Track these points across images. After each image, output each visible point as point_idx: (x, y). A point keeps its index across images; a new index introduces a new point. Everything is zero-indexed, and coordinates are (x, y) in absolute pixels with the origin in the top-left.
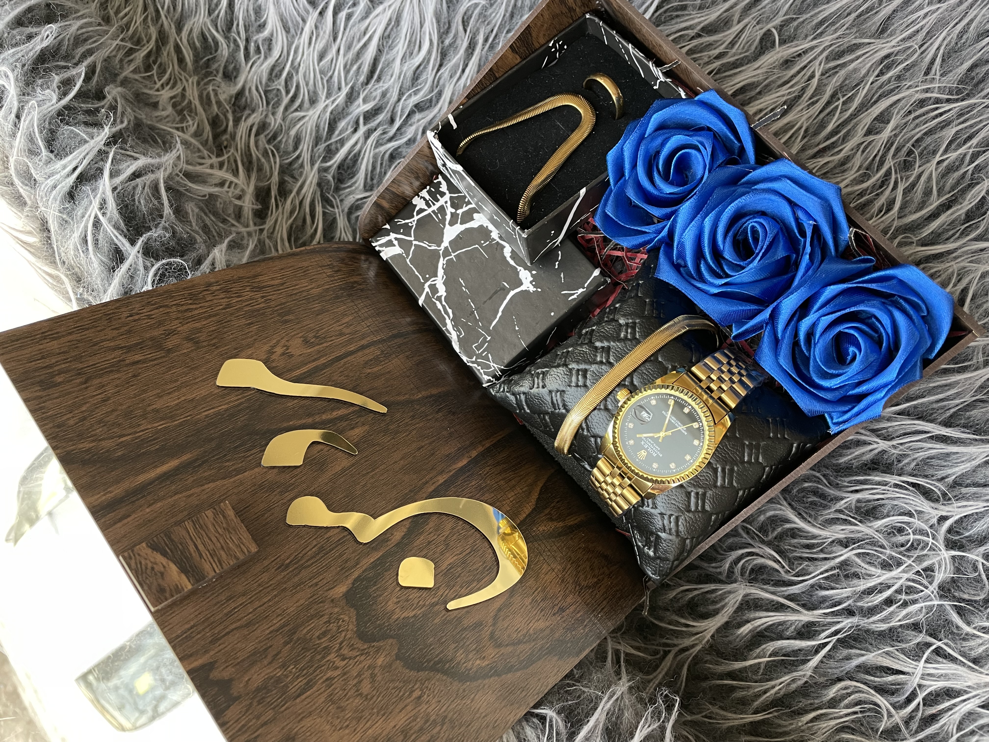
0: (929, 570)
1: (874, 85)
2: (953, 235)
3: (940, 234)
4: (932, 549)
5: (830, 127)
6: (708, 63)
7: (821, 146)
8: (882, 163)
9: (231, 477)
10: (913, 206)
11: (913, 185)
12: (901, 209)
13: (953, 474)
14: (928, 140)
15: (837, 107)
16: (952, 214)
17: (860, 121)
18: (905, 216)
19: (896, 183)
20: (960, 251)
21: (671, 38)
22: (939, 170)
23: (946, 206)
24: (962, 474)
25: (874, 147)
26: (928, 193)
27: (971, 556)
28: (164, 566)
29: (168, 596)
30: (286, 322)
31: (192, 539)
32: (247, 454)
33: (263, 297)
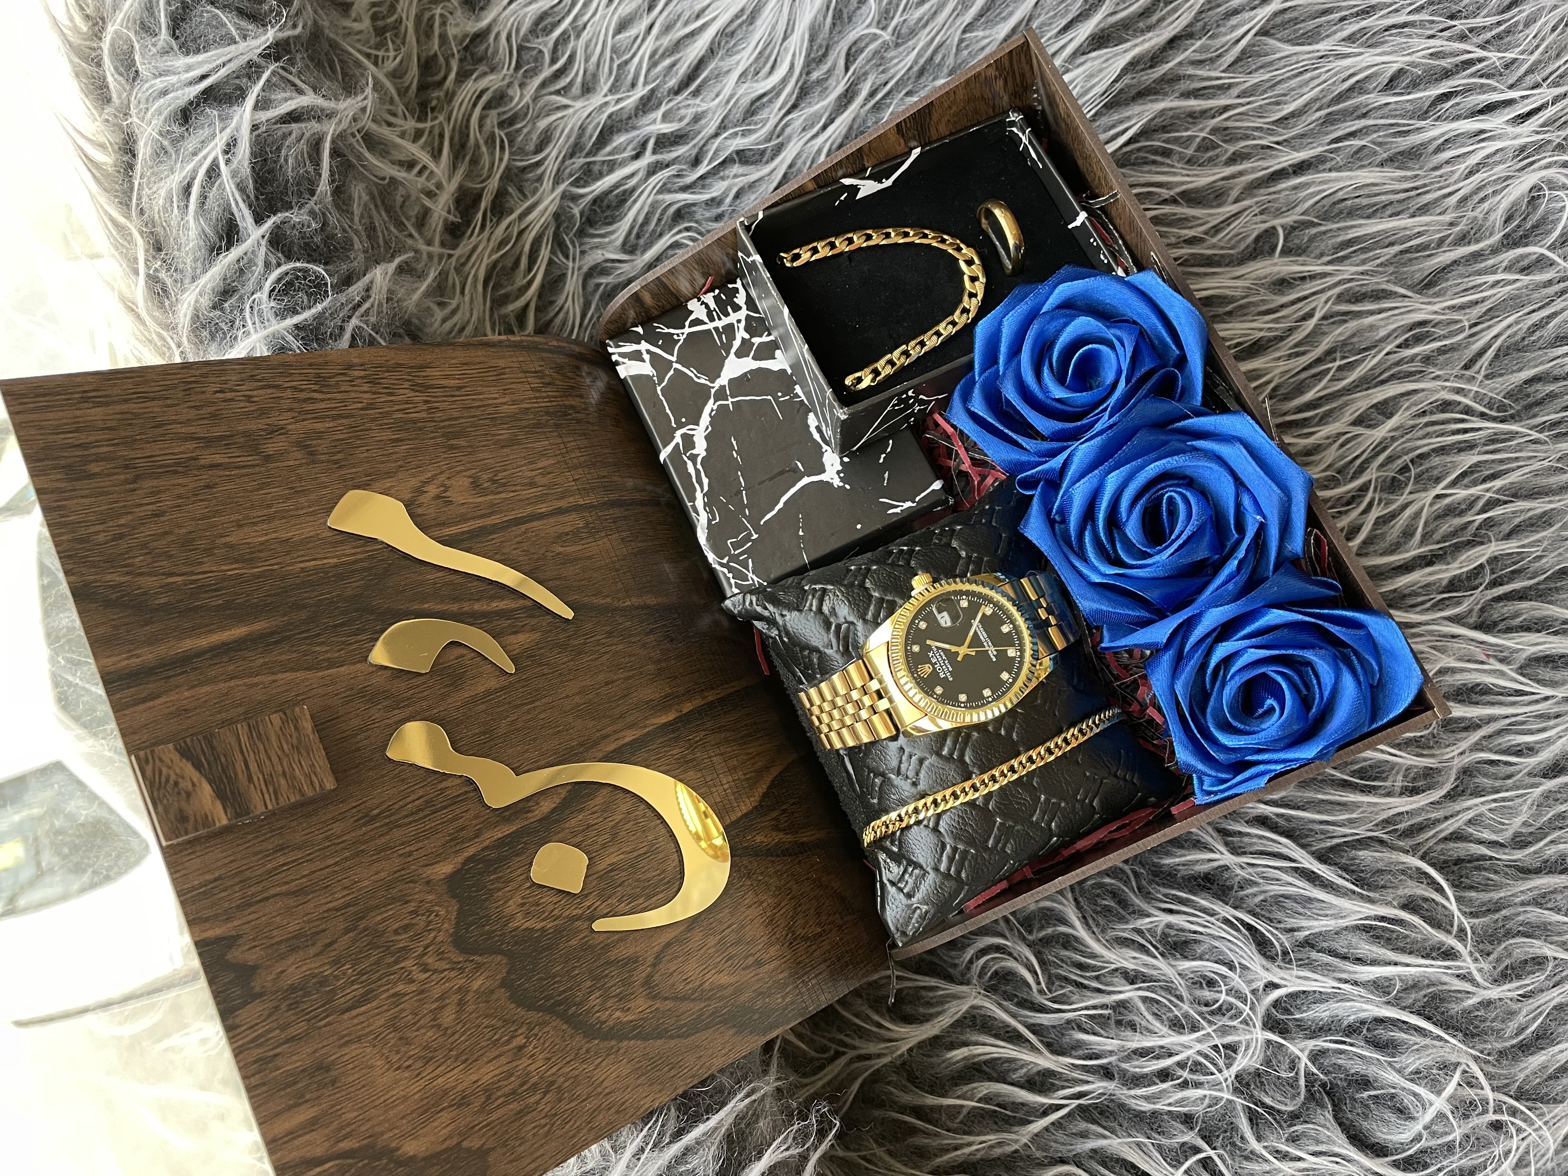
0: (1232, 1048)
1: (1390, 357)
2: (1423, 603)
3: (1404, 596)
4: (1245, 1022)
5: (1309, 396)
6: (1175, 246)
7: (1288, 418)
8: (1361, 470)
9: (320, 669)
10: (1382, 545)
11: (1393, 516)
12: (1366, 543)
13: (1308, 928)
14: (1436, 460)
15: (1329, 369)
16: (1430, 574)
17: (1353, 401)
18: (1366, 555)
19: (1370, 505)
20: (1423, 628)
21: (1135, 191)
22: (1436, 507)
23: (1428, 561)
24: (1320, 933)
25: (1359, 444)
26: (1408, 533)
27: (1293, 1048)
28: (194, 785)
29: (190, 828)
30: (452, 448)
31: (242, 752)
32: (353, 639)
33: (426, 402)
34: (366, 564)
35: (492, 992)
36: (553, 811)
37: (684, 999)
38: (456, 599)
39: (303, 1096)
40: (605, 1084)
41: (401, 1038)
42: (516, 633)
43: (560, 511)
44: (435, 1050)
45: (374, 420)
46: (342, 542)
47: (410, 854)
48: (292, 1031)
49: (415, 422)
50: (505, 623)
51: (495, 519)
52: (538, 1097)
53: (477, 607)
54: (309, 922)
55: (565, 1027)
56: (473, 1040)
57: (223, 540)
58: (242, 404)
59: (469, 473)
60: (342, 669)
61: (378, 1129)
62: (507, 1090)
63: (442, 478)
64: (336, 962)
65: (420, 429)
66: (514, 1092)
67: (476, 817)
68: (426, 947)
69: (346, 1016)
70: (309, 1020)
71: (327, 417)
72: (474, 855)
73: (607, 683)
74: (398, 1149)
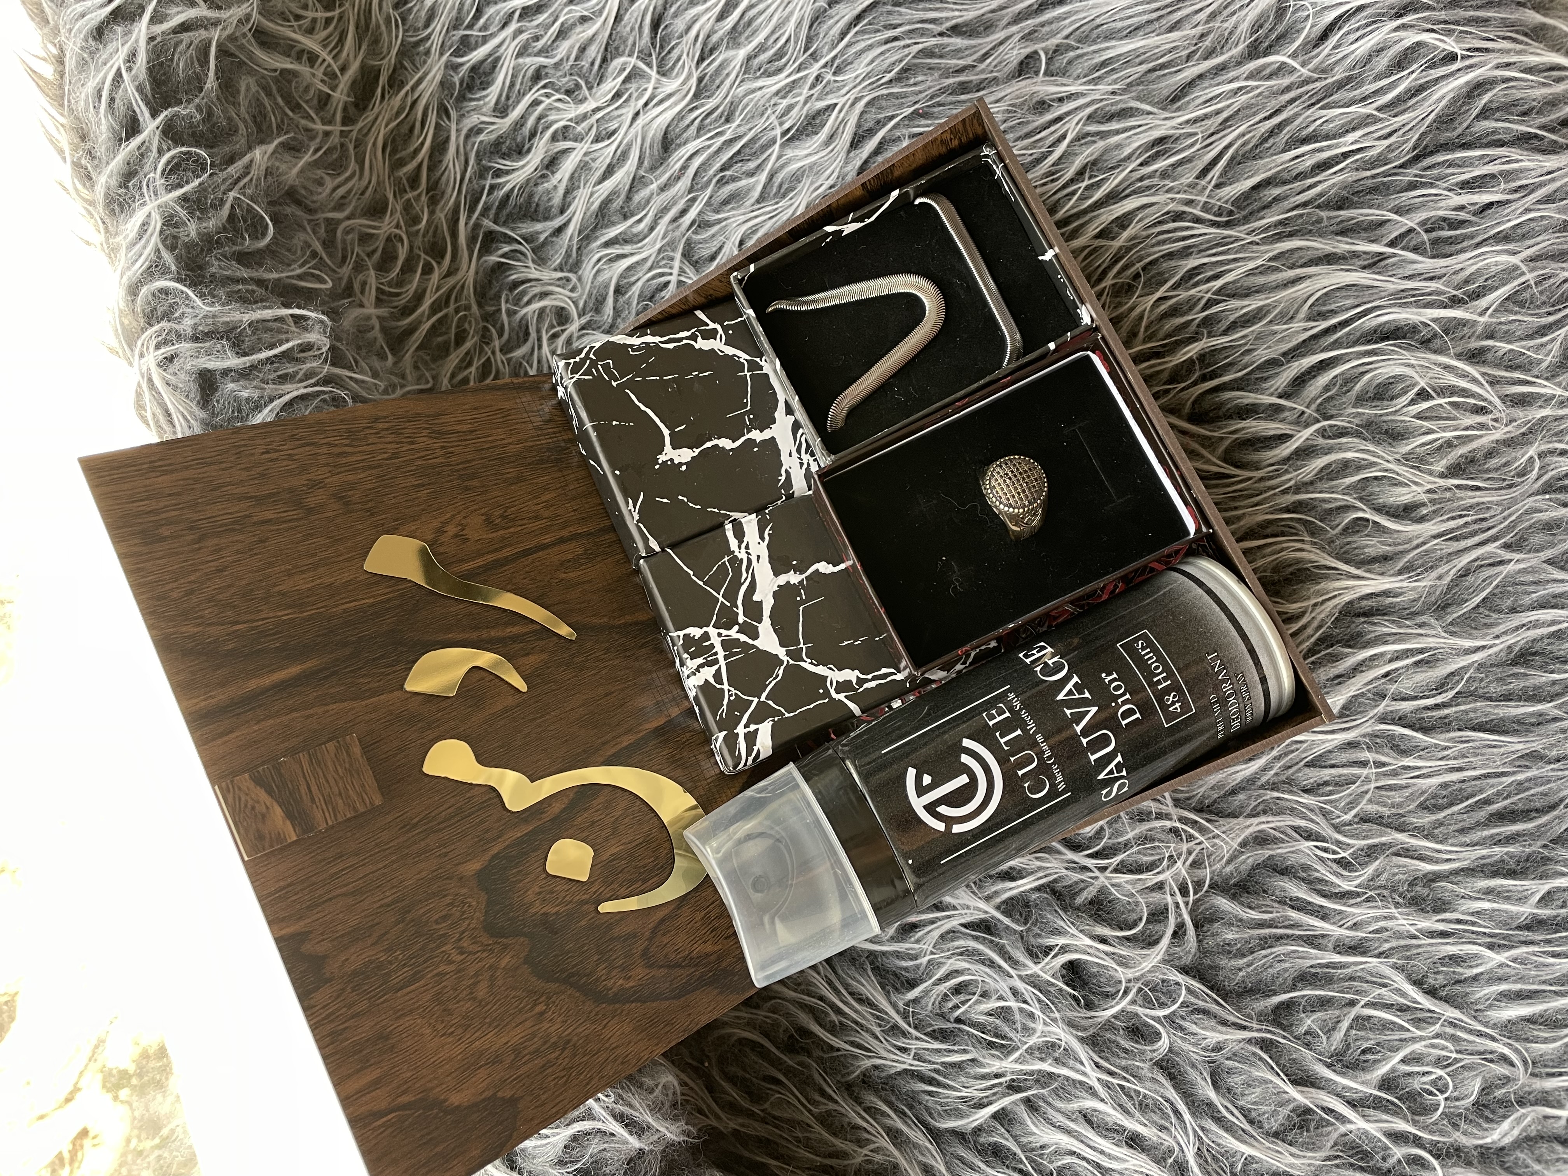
9: (363, 699)
28: (267, 808)
29: (267, 845)
30: (467, 489)
31: (305, 778)
32: (389, 670)
33: (443, 447)
34: (397, 602)
35: (517, 968)
36: (562, 811)
37: (677, 965)
38: (476, 628)
39: (368, 1061)
40: (612, 1040)
41: (445, 1010)
42: (527, 655)
43: (562, 541)
44: (473, 1018)
45: (398, 468)
46: (377, 583)
47: (446, 854)
48: (356, 1009)
49: (433, 467)
50: (517, 646)
51: (505, 553)
52: (557, 1053)
53: (493, 633)
54: (365, 917)
55: (577, 994)
56: (502, 1009)
57: (277, 589)
58: (285, 463)
59: (483, 511)
60: (382, 697)
61: (429, 1085)
62: (531, 1049)
63: (459, 517)
64: (389, 950)
65: (439, 473)
66: (537, 1051)
67: (499, 820)
68: (463, 932)
69: (399, 994)
70: (369, 999)
71: (357, 469)
72: (499, 853)
73: (607, 695)
74: (445, 1100)
